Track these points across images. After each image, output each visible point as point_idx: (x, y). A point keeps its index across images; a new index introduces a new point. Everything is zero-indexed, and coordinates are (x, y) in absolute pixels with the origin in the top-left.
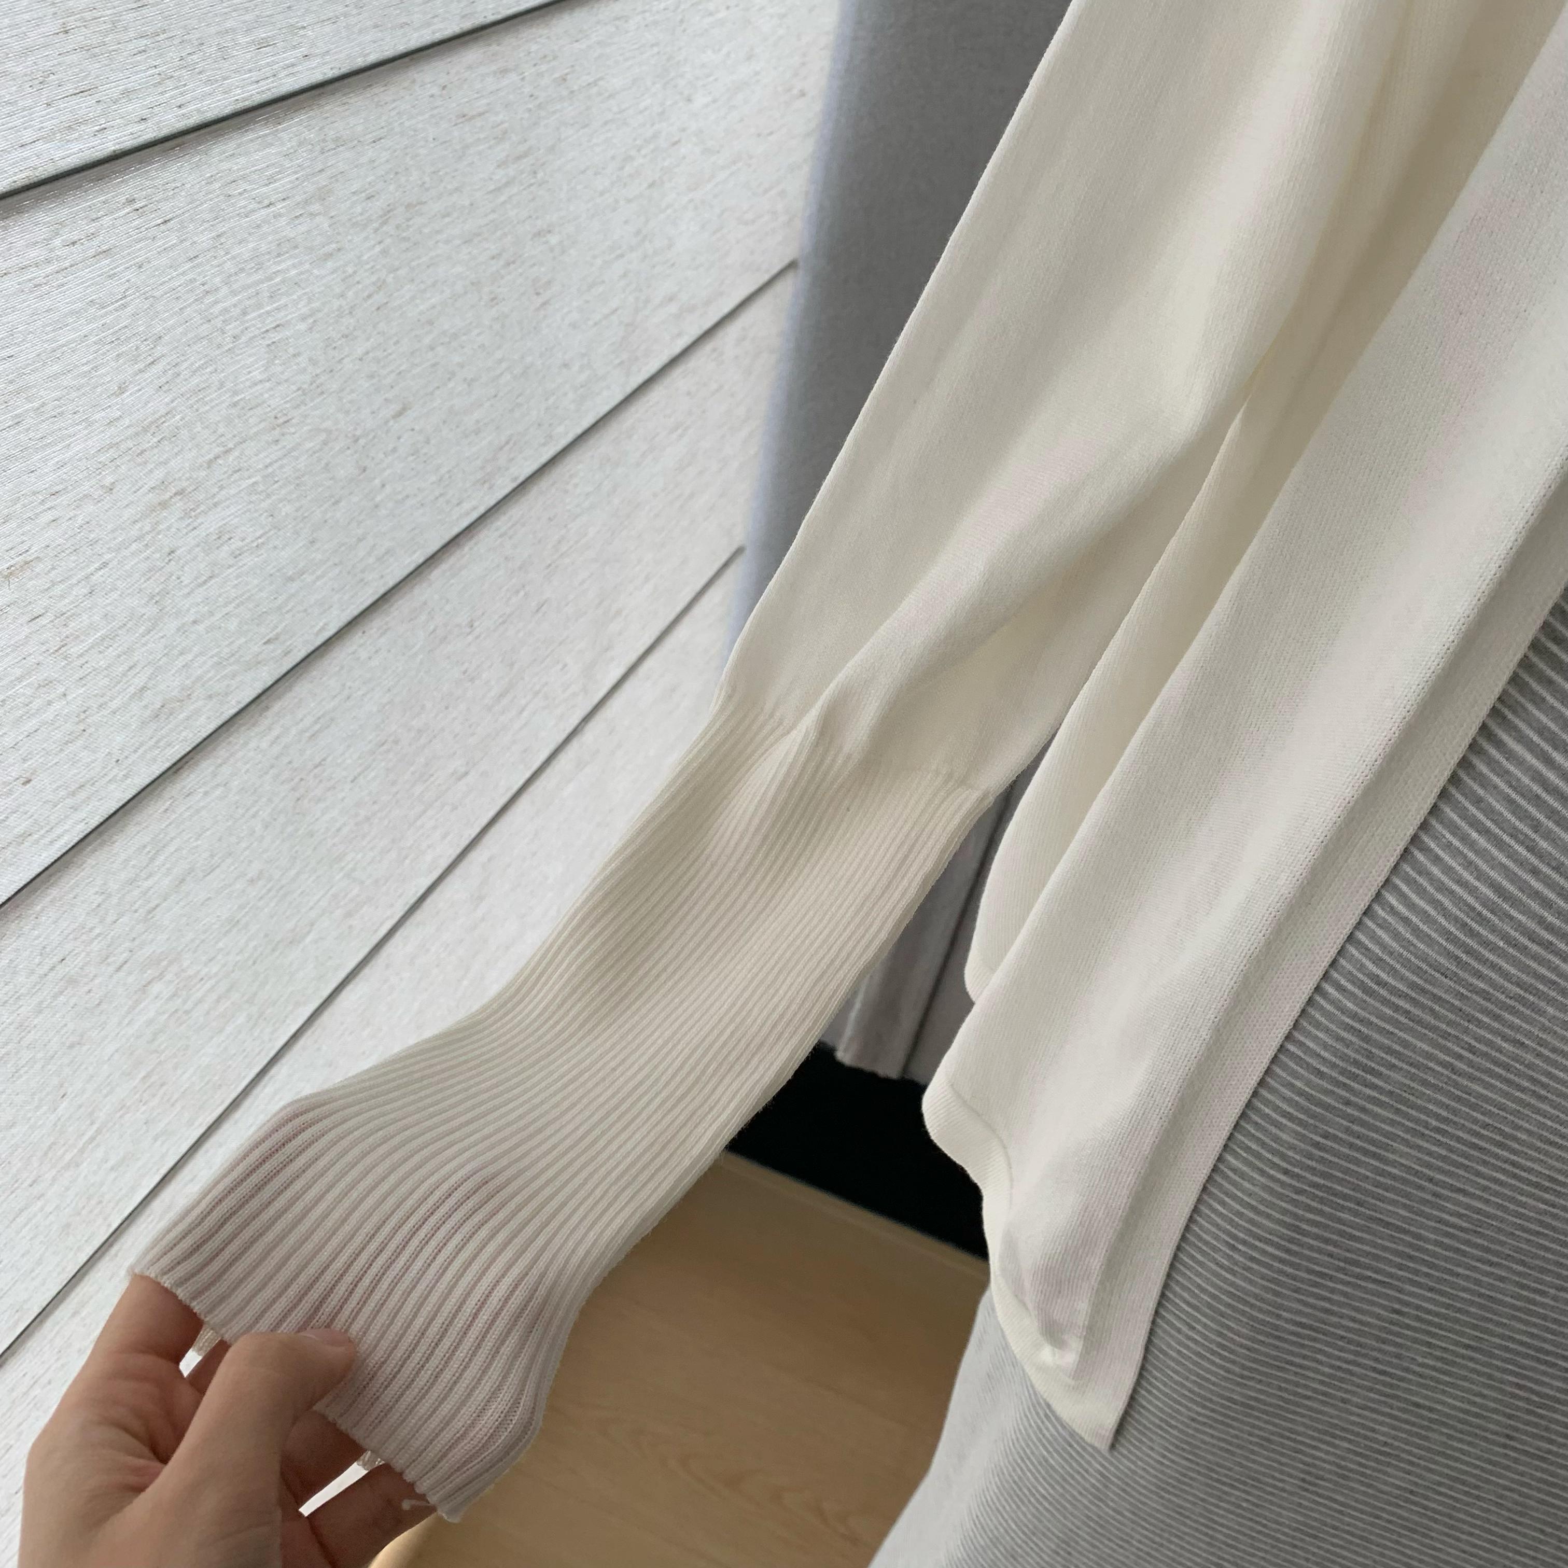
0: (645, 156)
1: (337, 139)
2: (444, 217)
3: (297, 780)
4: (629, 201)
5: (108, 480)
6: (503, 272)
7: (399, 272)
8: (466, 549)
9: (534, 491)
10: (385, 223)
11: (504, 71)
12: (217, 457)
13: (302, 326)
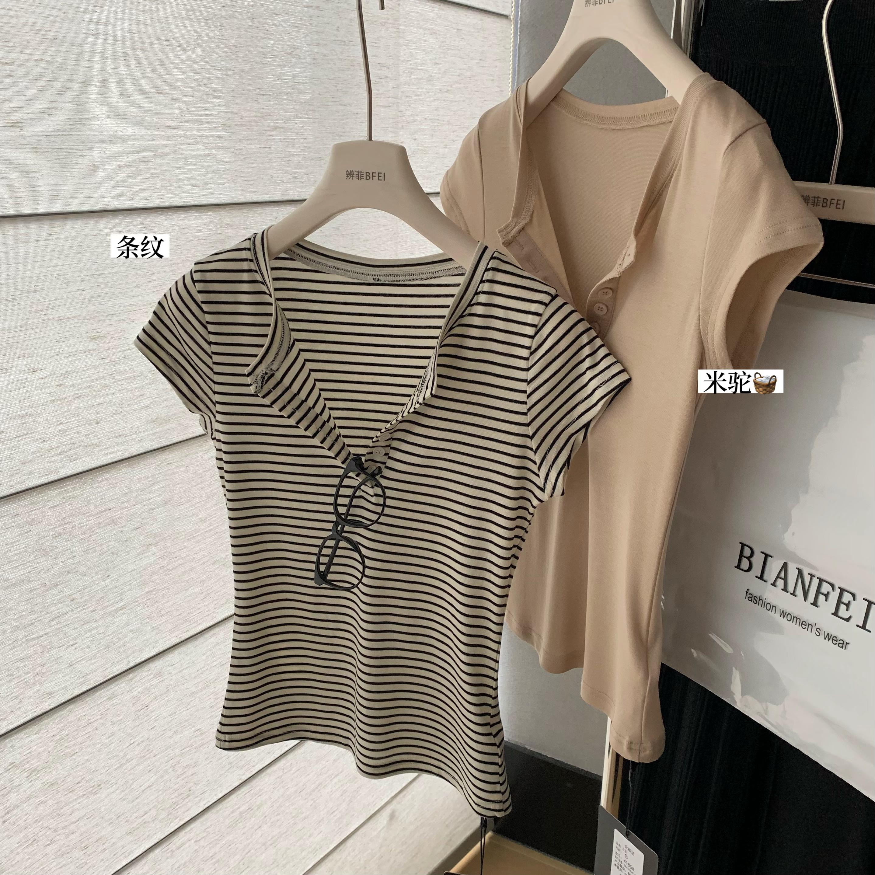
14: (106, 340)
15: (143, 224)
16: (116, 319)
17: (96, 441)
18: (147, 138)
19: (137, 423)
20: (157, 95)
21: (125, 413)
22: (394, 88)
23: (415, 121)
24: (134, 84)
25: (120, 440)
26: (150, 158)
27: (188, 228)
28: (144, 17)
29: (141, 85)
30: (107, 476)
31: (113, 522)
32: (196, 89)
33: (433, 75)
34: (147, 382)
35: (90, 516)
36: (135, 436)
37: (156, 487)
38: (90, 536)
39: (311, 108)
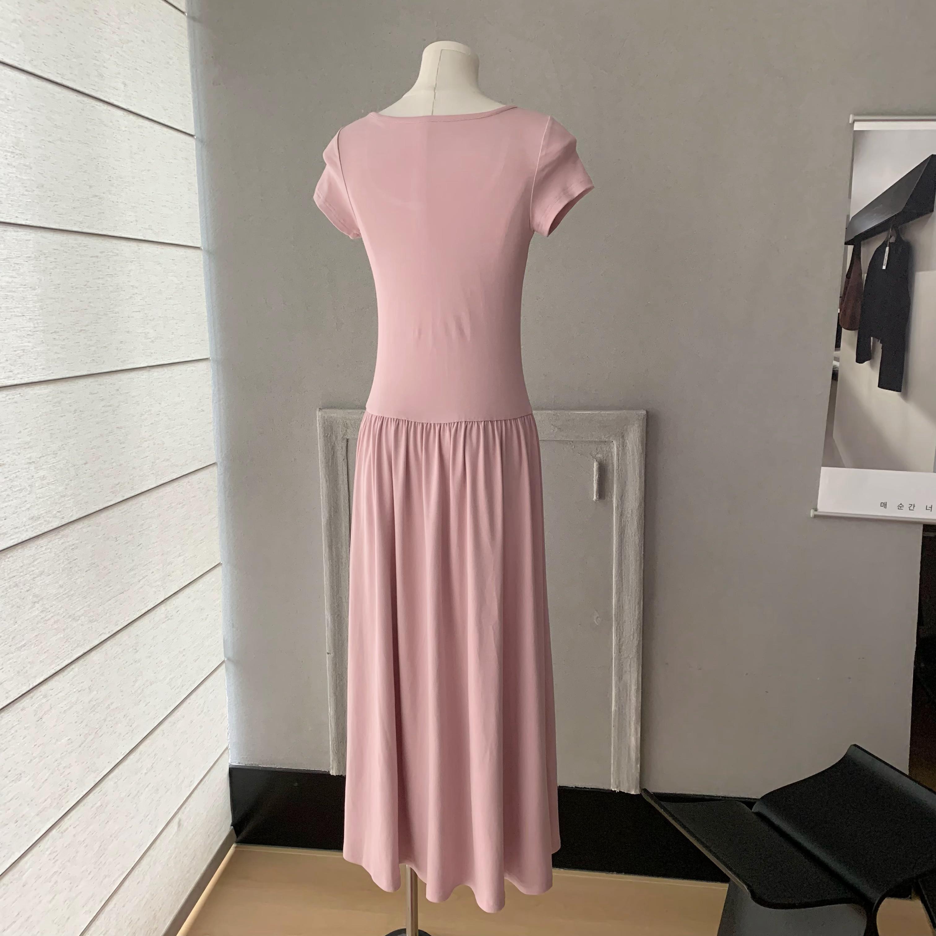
0: (148, 415)
1: (61, 391)
2: (91, 416)
3: (70, 561)
4: (145, 426)
5: (19, 452)
6: (109, 434)
7: (80, 426)
8: (111, 512)
9: (130, 503)
10: (75, 413)
11: (100, 385)
12: (41, 457)
13: (59, 431)
14: (7, 466)
15: (20, 394)
16: (11, 452)
17: (5, 531)
18: (20, 342)
19: (25, 519)
20: (22, 317)
21: (18, 513)
22: (141, 300)
23: (154, 319)
24: (11, 312)
25: (17, 530)
26: (21, 354)
27: (42, 395)
28: (14, 274)
29: (14, 312)
30: (12, 554)
31: (16, 585)
32: (41, 311)
33: (162, 289)
34: (28, 492)
35: (5, 580)
36: (24, 528)
37: (36, 563)
38: (6, 594)
39: (100, 317)
